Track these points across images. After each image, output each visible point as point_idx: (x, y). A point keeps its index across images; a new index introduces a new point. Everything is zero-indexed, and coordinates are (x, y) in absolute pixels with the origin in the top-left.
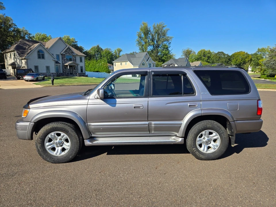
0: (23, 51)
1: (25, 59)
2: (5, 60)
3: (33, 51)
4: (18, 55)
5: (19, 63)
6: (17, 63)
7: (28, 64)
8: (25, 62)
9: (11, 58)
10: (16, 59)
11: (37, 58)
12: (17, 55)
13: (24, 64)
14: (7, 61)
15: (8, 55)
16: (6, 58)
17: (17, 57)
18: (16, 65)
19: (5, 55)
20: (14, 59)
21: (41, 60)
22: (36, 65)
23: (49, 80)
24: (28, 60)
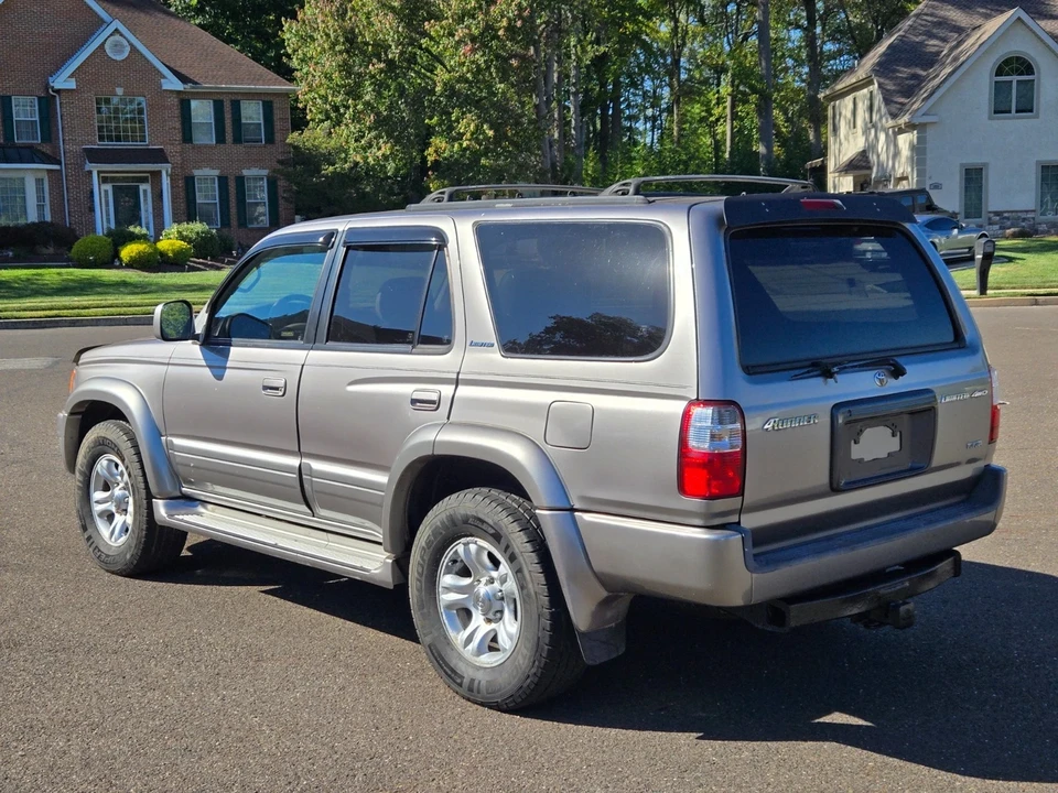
0: (915, 76)
1: (910, 127)
2: (831, 139)
3: (965, 67)
4: (883, 110)
5: (883, 157)
6: (875, 157)
7: (929, 156)
8: (913, 148)
9: (854, 127)
10: (873, 131)
11: (986, 116)
12: (879, 110)
13: (903, 159)
14: (837, 146)
15: (844, 112)
16: (835, 129)
17: (881, 118)
18: (870, 168)
19: (834, 107)
20: (866, 132)
21: (1015, 124)
22: (974, 160)
23: (1010, 260)
24: (930, 132)
